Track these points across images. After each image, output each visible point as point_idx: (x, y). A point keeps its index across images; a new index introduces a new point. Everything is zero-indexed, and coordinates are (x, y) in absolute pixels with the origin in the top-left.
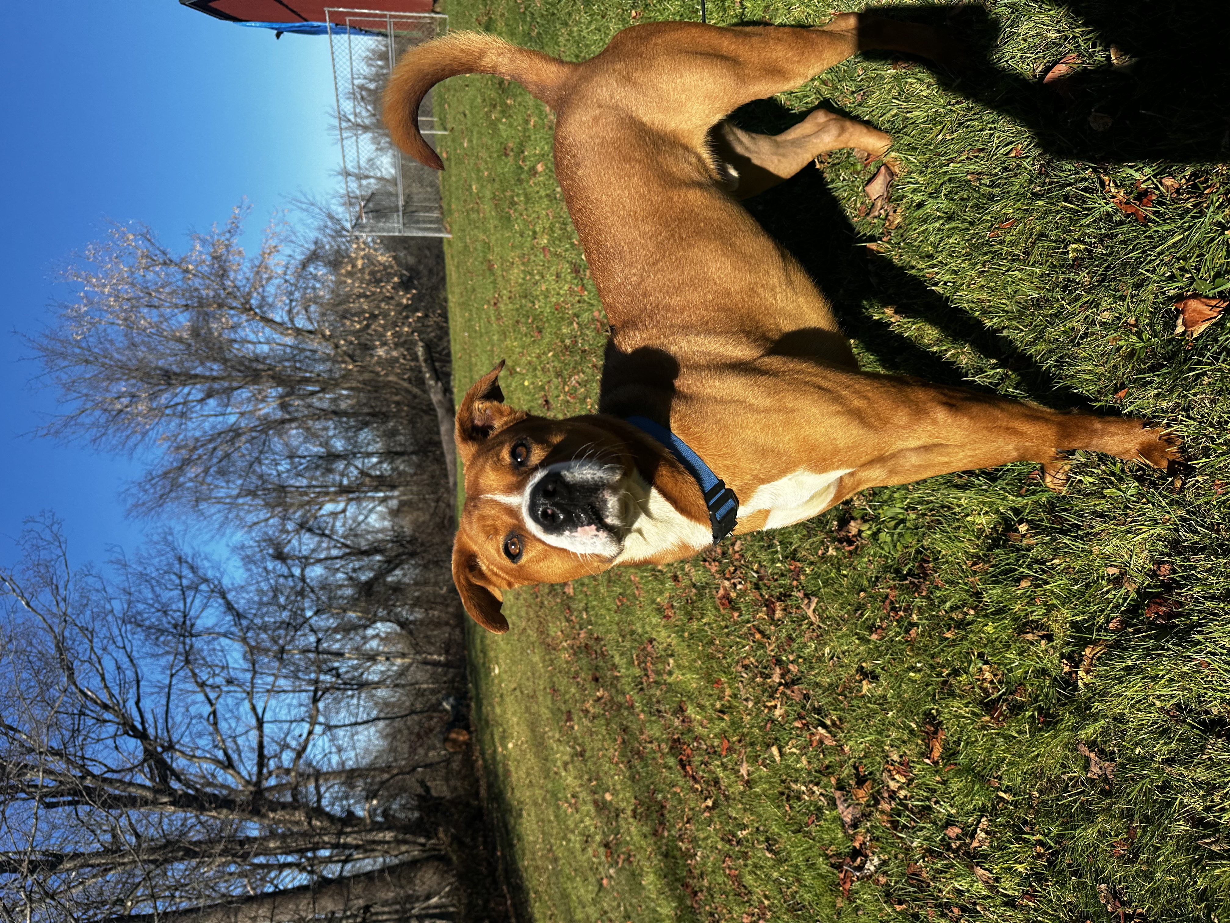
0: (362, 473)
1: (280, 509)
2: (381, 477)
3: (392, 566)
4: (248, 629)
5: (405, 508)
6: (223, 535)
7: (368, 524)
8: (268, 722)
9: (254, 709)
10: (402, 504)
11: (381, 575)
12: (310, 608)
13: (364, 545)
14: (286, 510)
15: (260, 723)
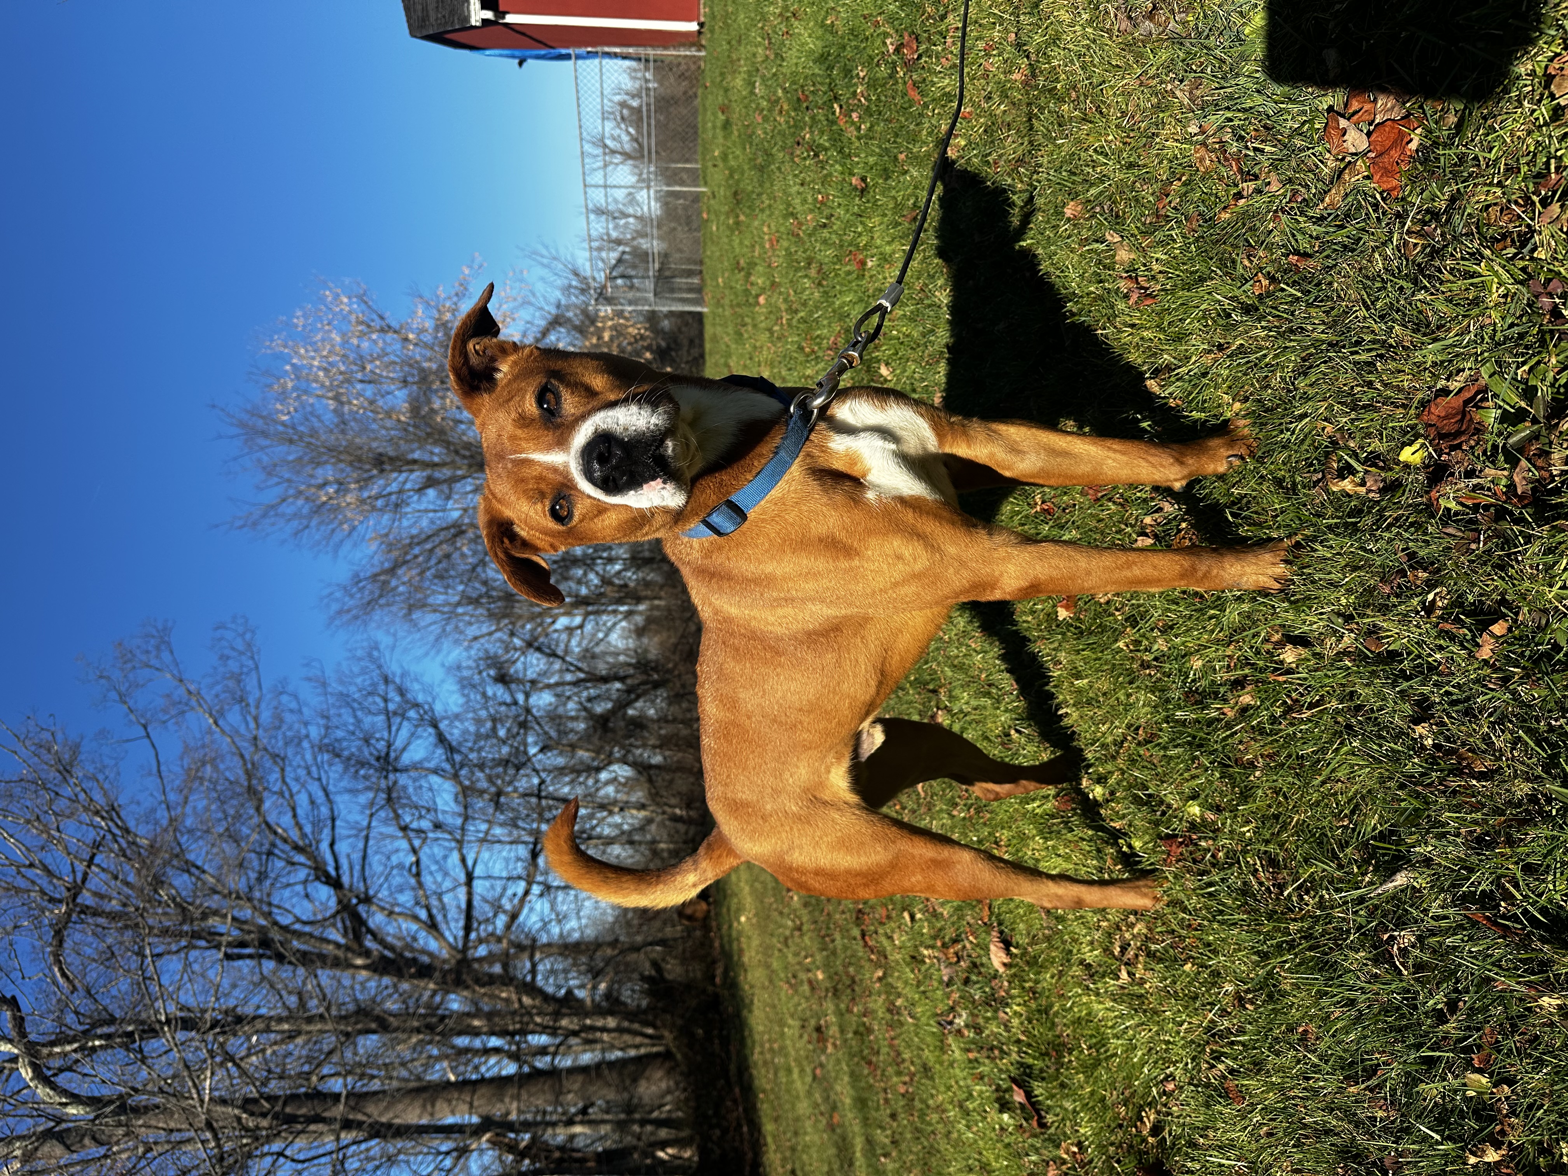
0: (606, 581)
1: (506, 621)
2: (626, 586)
3: (633, 696)
4: (462, 766)
5: (653, 627)
6: (439, 652)
7: (609, 643)
8: (479, 878)
9: (463, 860)
10: (649, 620)
11: (621, 705)
12: (536, 743)
13: (602, 668)
14: (513, 623)
15: (470, 878)
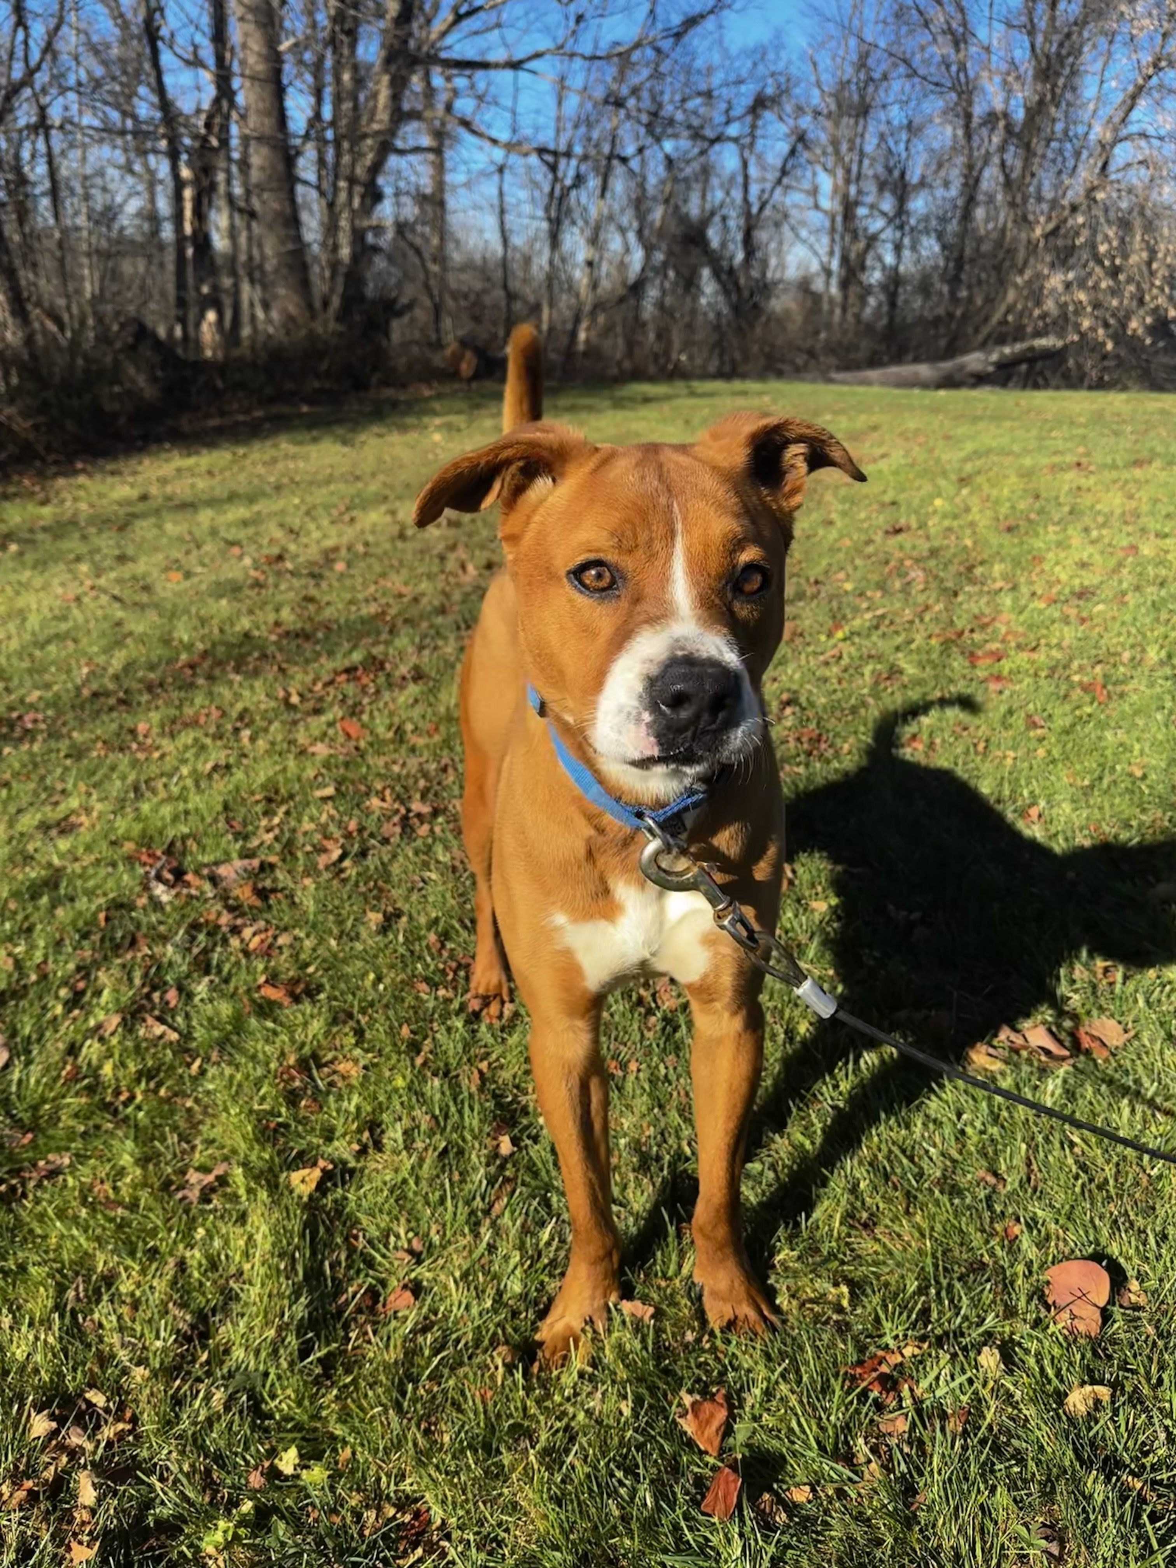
0: (872, 240)
1: (833, 107)
2: (863, 268)
3: (724, 277)
4: (658, 50)
5: (809, 303)
6: (803, 14)
7: (792, 245)
8: (516, 79)
9: (538, 55)
10: (817, 298)
11: (714, 260)
12: (677, 149)
13: (761, 236)
14: (829, 116)
15: (515, 65)
